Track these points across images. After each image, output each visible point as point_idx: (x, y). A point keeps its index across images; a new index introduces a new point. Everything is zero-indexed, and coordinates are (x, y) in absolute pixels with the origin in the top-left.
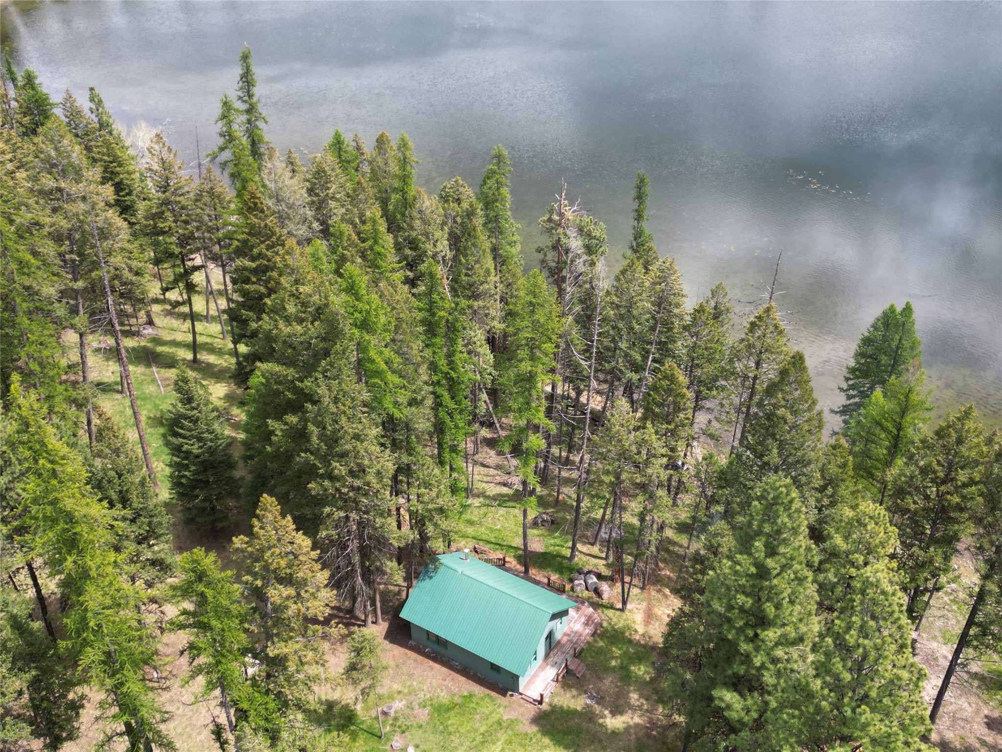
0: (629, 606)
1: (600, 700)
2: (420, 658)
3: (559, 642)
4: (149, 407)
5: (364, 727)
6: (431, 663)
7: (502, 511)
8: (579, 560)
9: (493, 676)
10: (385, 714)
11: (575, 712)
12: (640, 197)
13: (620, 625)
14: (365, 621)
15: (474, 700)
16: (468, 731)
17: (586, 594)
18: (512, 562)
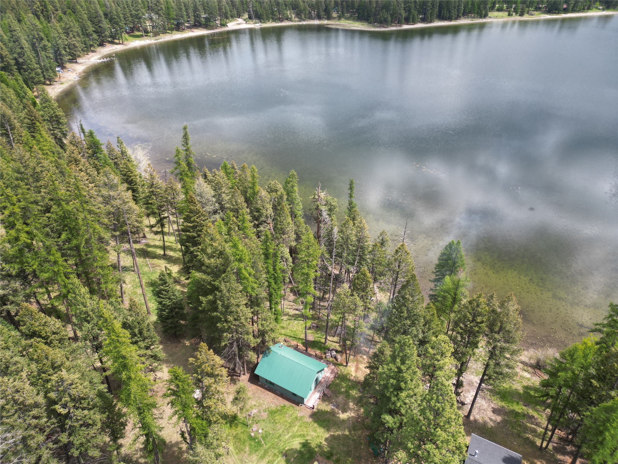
0: (349, 364)
1: (337, 406)
2: (263, 390)
3: (320, 381)
4: (146, 277)
5: (240, 421)
6: (268, 392)
7: (296, 322)
8: (328, 344)
9: (293, 398)
10: (249, 415)
11: (327, 412)
12: (351, 188)
13: (345, 373)
14: (240, 374)
15: (286, 408)
16: (284, 422)
17: (331, 359)
18: (301, 346)
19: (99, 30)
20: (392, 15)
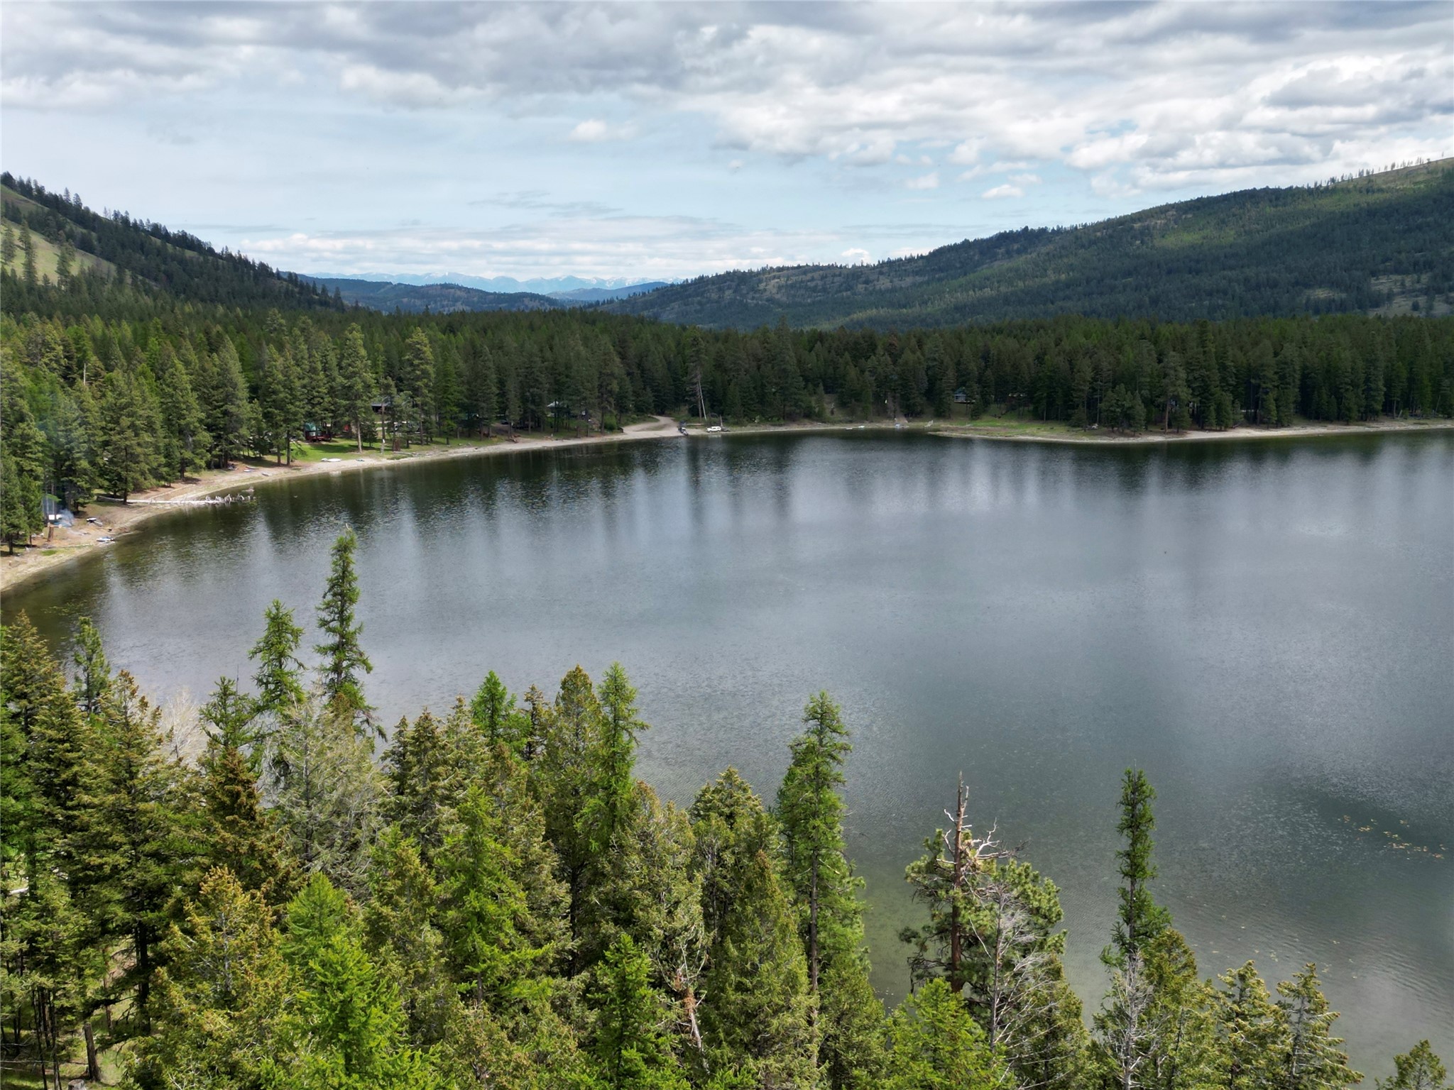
12: (1135, 824)
19: (222, 423)
20: (1149, 402)
